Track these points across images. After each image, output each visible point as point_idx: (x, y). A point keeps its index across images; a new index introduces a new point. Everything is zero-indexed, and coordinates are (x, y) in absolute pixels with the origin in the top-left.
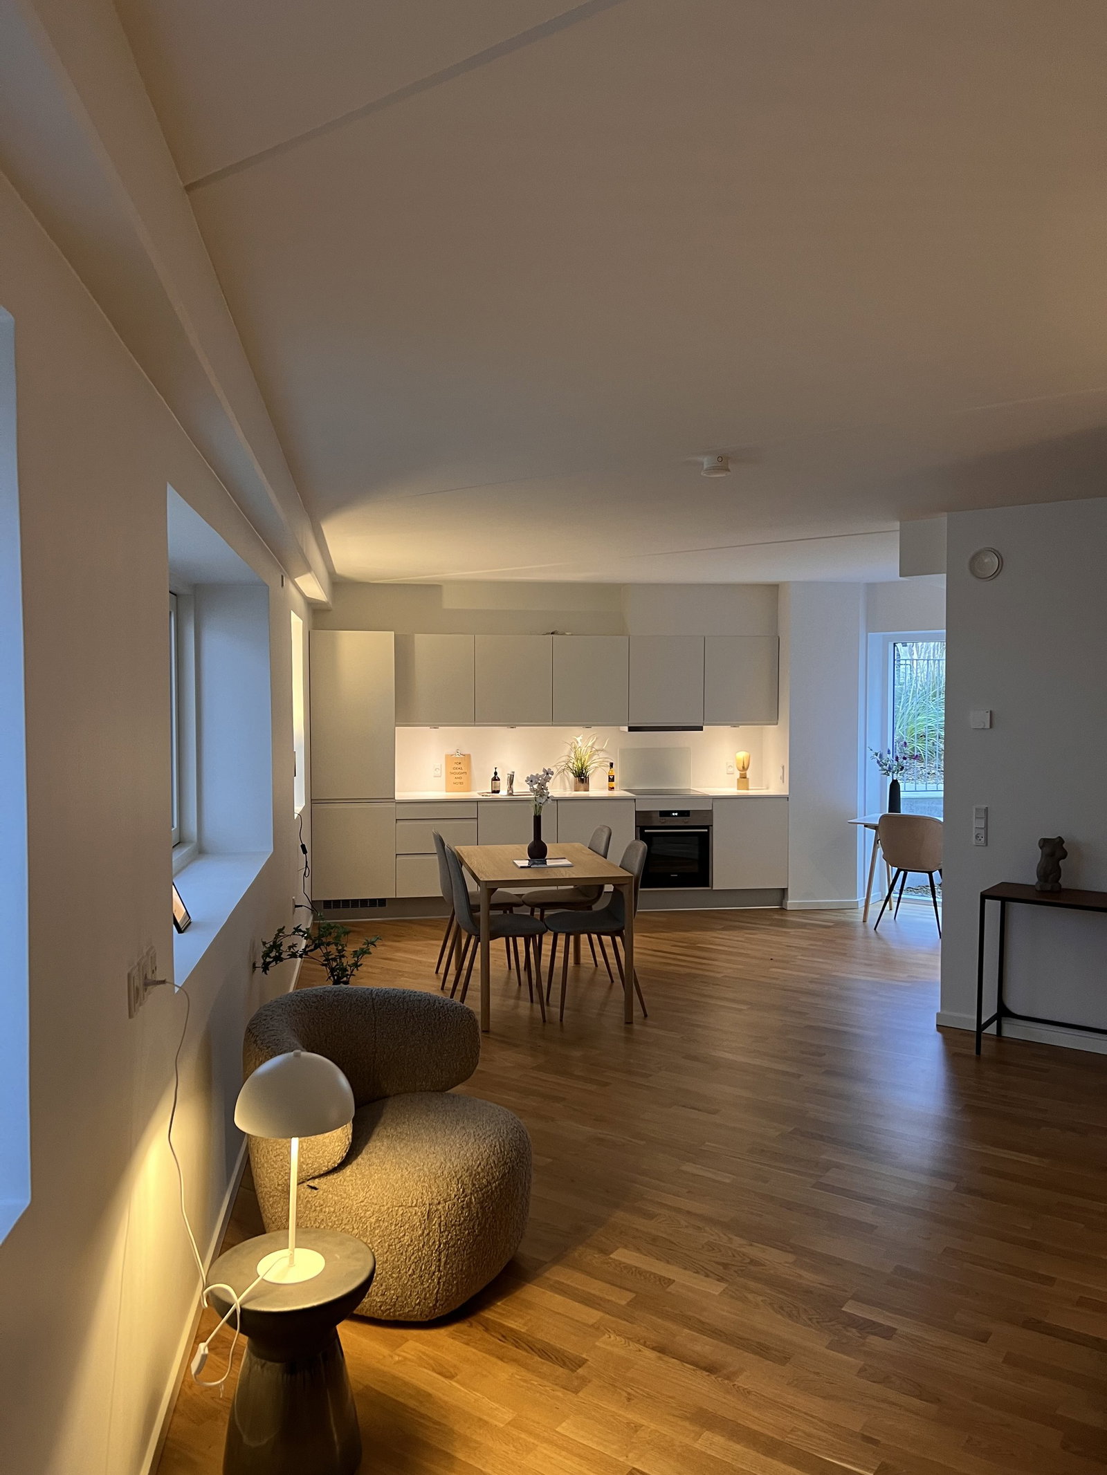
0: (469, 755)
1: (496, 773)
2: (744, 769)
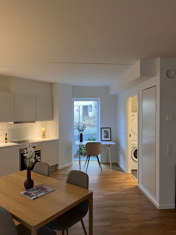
2: (44, 133)
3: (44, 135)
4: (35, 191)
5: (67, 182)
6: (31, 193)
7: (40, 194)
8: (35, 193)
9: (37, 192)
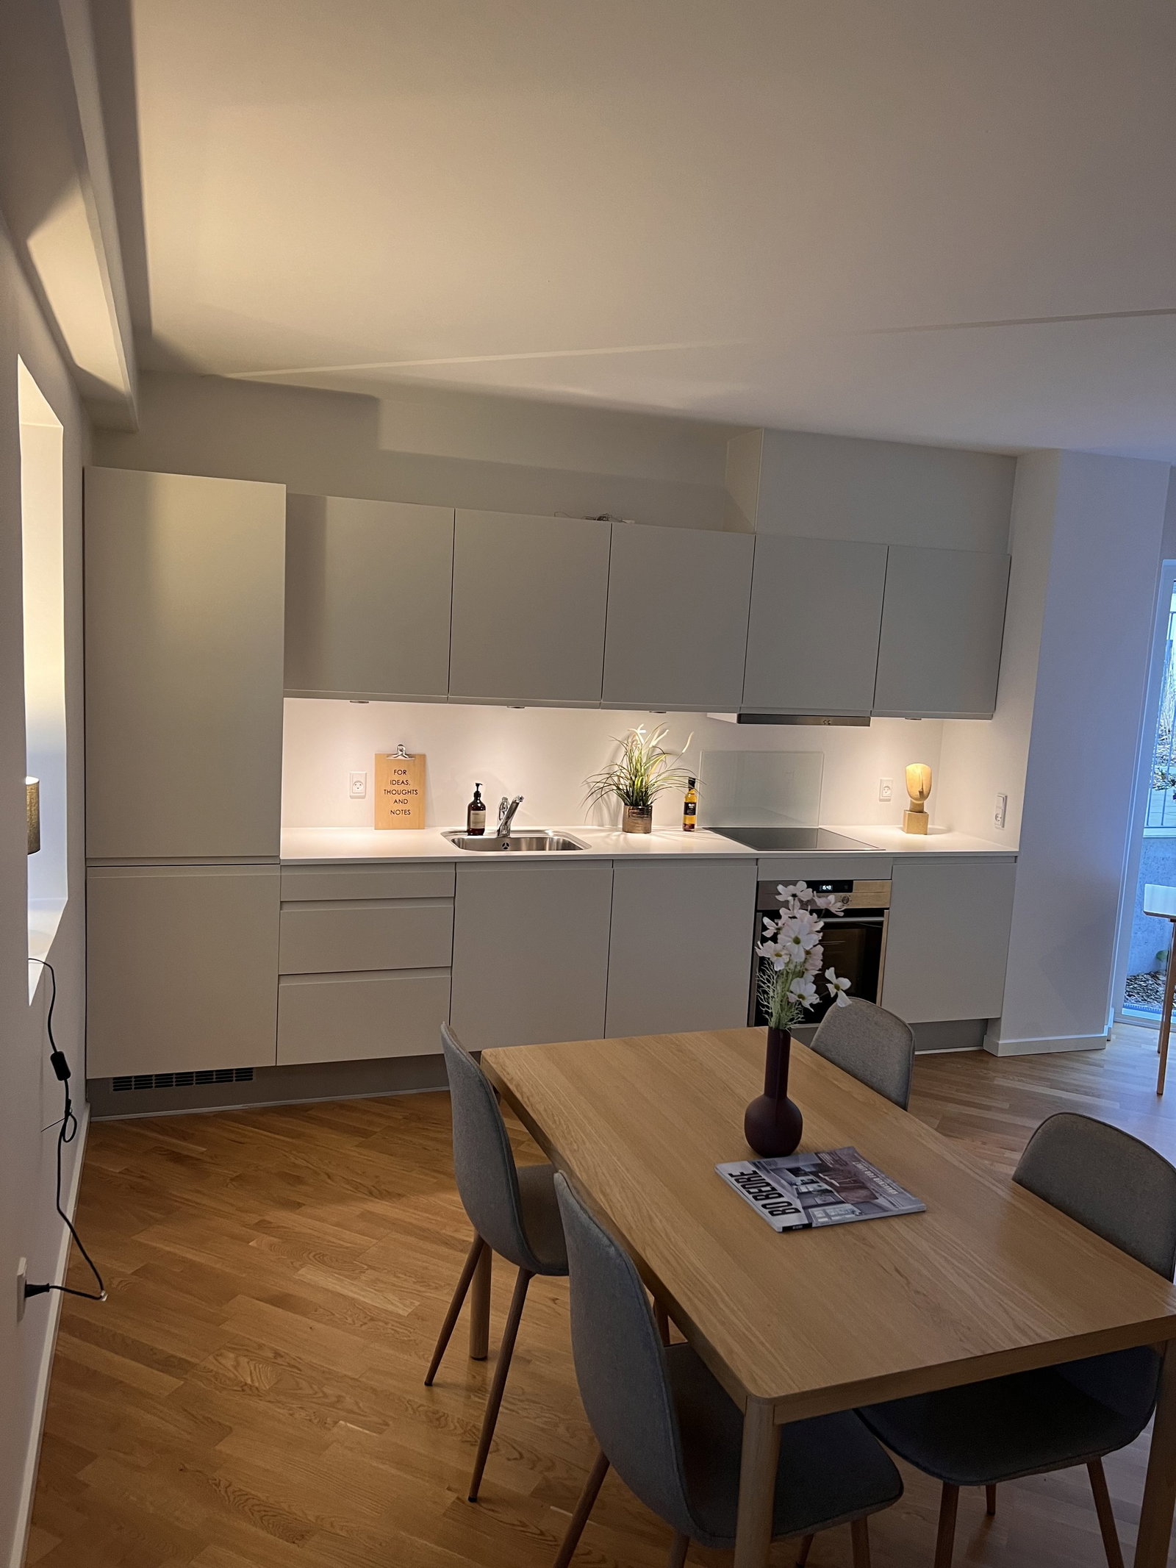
0: (423, 757)
1: (477, 795)
2: (923, 795)
3: (918, 810)
4: (804, 1183)
5: (1018, 1180)
6: (780, 1190)
7: (830, 1209)
8: (800, 1195)
9: (811, 1188)
